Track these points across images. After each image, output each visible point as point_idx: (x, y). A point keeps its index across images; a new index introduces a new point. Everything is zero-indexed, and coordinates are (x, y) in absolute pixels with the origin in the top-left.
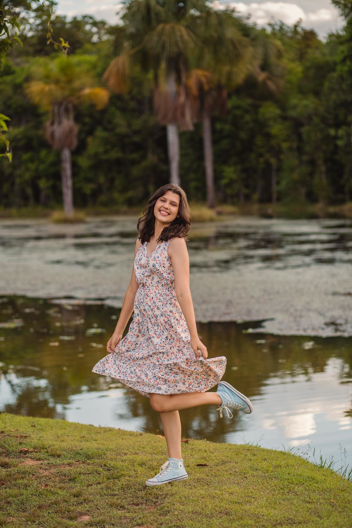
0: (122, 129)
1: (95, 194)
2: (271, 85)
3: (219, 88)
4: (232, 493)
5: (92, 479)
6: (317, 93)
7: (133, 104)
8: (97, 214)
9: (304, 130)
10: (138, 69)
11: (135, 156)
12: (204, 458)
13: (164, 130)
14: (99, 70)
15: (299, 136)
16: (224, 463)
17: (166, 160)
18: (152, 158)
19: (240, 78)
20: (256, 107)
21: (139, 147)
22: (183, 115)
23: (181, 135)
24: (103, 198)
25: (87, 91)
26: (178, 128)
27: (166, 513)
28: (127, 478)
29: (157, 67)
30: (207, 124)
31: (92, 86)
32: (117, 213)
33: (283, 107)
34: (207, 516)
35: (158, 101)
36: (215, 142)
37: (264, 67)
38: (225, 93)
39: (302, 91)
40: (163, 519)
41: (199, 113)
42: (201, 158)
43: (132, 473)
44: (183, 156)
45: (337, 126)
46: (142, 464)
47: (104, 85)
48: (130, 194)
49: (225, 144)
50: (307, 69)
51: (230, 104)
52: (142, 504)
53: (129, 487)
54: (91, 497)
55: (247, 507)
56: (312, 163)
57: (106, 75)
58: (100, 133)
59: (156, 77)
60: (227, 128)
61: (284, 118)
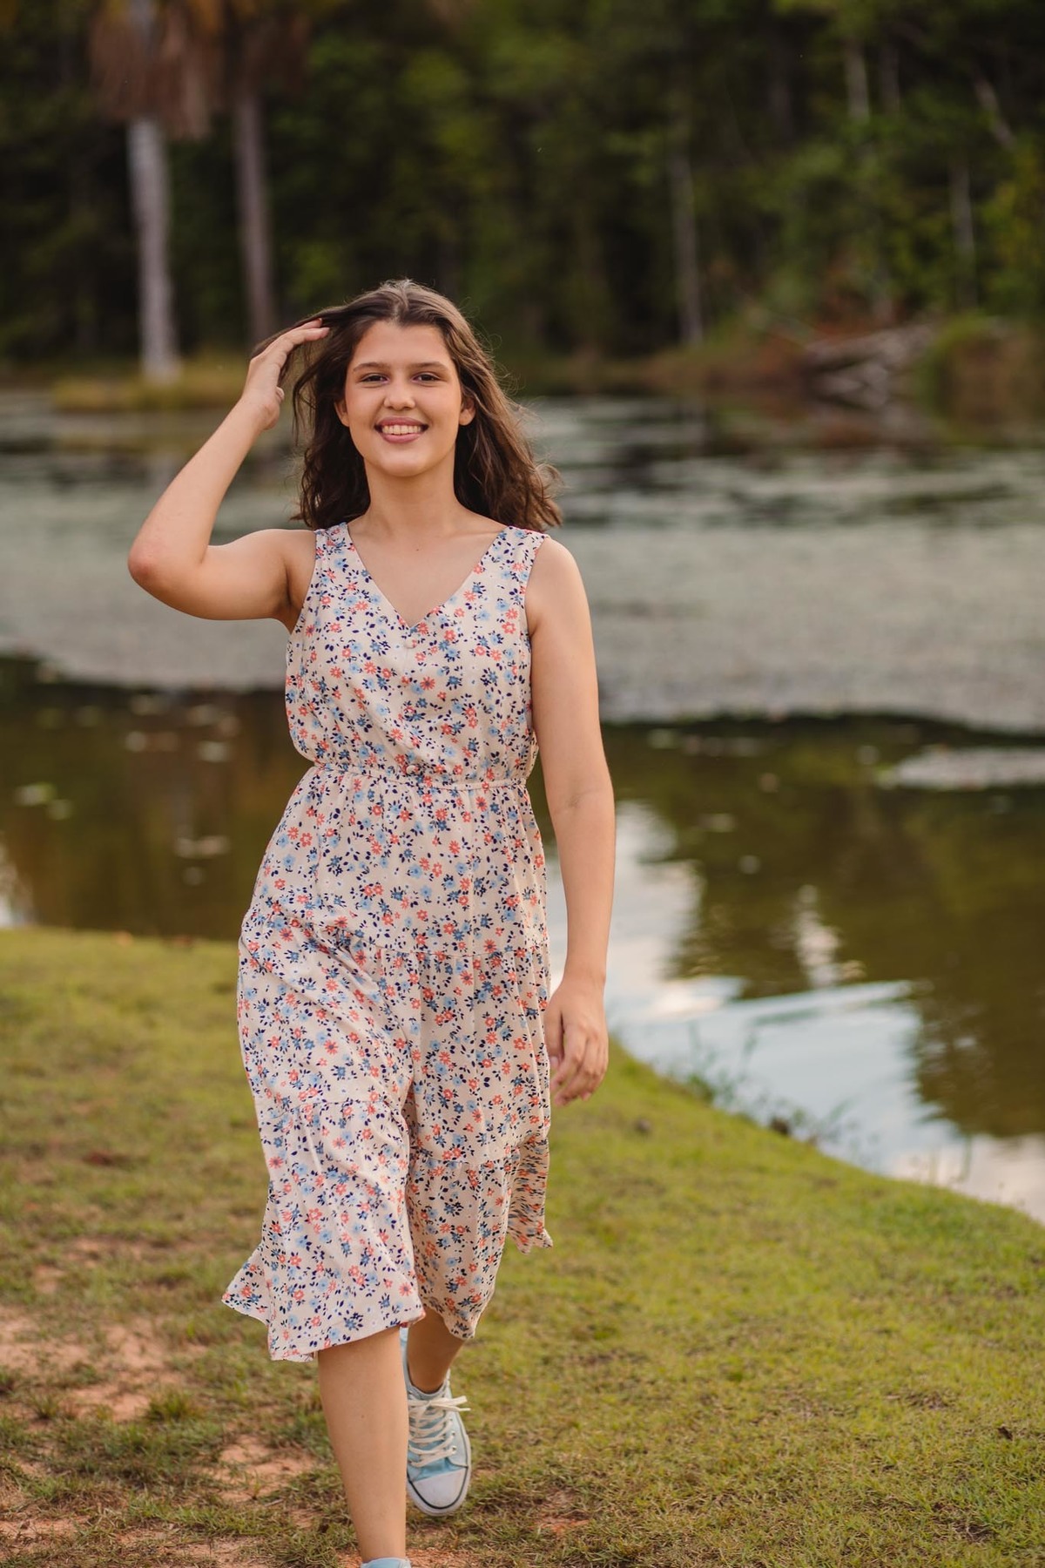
3: (284, 9)
6: (573, 26)
7: (26, 58)
9: (539, 136)
13: (119, 136)
17: (126, 223)
18: (84, 221)
20: (393, 68)
21: (45, 186)
22: (177, 93)
23: (174, 151)
30: (248, 120)
33: (471, 60)
35: (102, 51)
36: (275, 170)
38: (301, 25)
39: (530, 20)
41: (225, 85)
42: (230, 218)
44: (180, 211)
45: (637, 119)
46: (84, 991)
48: (23, 325)
49: (303, 176)
51: (320, 55)
53: (53, 1036)
60: (308, 128)
61: (478, 100)
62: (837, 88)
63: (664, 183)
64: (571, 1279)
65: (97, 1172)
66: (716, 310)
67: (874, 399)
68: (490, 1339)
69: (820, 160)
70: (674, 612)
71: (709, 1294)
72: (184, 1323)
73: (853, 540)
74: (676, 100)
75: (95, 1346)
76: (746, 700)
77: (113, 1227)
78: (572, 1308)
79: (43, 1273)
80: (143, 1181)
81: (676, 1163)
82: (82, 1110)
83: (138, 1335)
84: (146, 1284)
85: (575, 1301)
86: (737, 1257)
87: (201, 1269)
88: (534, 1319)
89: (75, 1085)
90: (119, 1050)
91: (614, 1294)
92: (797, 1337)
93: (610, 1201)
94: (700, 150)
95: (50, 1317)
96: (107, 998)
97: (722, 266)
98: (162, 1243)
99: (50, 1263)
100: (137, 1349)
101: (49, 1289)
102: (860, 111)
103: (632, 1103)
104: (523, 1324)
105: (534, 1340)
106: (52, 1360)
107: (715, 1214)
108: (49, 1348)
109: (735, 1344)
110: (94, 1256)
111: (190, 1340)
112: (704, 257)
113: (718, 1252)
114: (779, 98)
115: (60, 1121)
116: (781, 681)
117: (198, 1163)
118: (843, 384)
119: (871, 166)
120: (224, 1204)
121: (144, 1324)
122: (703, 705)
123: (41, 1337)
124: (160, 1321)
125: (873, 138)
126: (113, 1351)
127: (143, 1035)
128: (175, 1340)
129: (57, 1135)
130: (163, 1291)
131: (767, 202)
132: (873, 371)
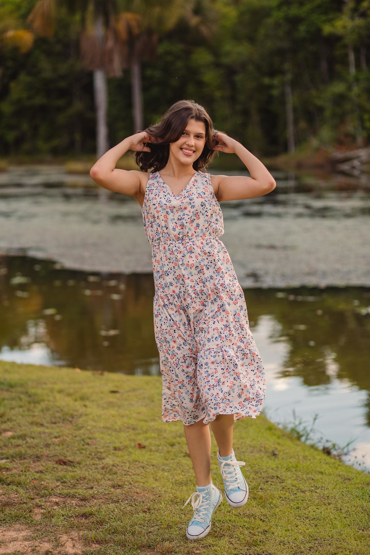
0: (47, 74)
1: (19, 142)
2: (204, 30)
3: (150, 32)
4: (139, 413)
5: (14, 403)
6: (251, 39)
7: (58, 48)
8: (20, 163)
9: (238, 78)
10: (64, 11)
11: (61, 102)
12: (117, 386)
13: (90, 76)
14: (23, 11)
15: (233, 85)
16: (134, 390)
17: (92, 107)
18: (78, 106)
19: (171, 21)
20: (188, 53)
21: (64, 93)
22: (111, 61)
23: (109, 82)
24: (26, 146)
25: (11, 34)
26: (107, 73)
27: (80, 428)
28: (46, 402)
29: (84, 9)
30: (136, 71)
31: (16, 28)
32: (41, 162)
33: (215, 51)
34: (115, 430)
35: (85, 46)
36: (145, 89)
37: (198, 11)
38: (155, 38)
39: (236, 37)
40: (77, 433)
41: (128, 58)
42: (129, 105)
43: (51, 398)
44: (111, 103)
45: (272, 73)
46: (60, 391)
47: (28, 27)
48: (56, 142)
49: (155, 91)
50: (242, 14)
51: (161, 49)
52: (59, 422)
53: (48, 409)
54: (14, 418)
55: (152, 424)
56: (246, 113)
57: (30, 17)
58: (23, 78)
59: (83, 21)
60: (157, 74)
61: (217, 65)
62: (345, 63)
63: (283, 95)
64: (246, 519)
65: (60, 467)
66: (300, 140)
67: (356, 172)
68: (213, 545)
69: (338, 88)
70: (285, 248)
71: (302, 528)
72: (92, 534)
73: (349, 222)
74: (287, 66)
75: (55, 543)
76: (311, 281)
77: (65, 491)
78: (246, 532)
79: (36, 510)
80: (79, 472)
81: (288, 469)
82: (56, 440)
83: (72, 539)
84: (76, 516)
85: (247, 528)
86: (312, 511)
87: (99, 511)
88: (231, 537)
89: (55, 431)
90: (72, 416)
91: (263, 526)
92: (338, 548)
93: (262, 485)
94: (295, 84)
95: (38, 530)
96: (69, 395)
97: (303, 125)
98: (84, 499)
99: (40, 506)
100: (72, 545)
101: (38, 518)
102: (353, 70)
103: (271, 442)
104: (227, 539)
105: (231, 546)
106: (37, 549)
107: (303, 492)
108: (37, 544)
109: (312, 550)
110: (57, 504)
111: (93, 542)
112: (296, 122)
113: (305, 509)
114: (324, 65)
115: (48, 446)
116: (324, 274)
117: (100, 464)
118: (345, 167)
119: (356, 90)
120: (110, 483)
121: (74, 534)
122: (296, 283)
123: (34, 539)
124: (81, 533)
125: (357, 80)
126: (62, 546)
127: (82, 410)
128: (87, 541)
129: (46, 452)
130: (83, 520)
131: (319, 102)
132: (356, 163)
